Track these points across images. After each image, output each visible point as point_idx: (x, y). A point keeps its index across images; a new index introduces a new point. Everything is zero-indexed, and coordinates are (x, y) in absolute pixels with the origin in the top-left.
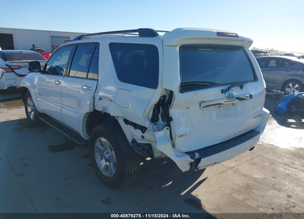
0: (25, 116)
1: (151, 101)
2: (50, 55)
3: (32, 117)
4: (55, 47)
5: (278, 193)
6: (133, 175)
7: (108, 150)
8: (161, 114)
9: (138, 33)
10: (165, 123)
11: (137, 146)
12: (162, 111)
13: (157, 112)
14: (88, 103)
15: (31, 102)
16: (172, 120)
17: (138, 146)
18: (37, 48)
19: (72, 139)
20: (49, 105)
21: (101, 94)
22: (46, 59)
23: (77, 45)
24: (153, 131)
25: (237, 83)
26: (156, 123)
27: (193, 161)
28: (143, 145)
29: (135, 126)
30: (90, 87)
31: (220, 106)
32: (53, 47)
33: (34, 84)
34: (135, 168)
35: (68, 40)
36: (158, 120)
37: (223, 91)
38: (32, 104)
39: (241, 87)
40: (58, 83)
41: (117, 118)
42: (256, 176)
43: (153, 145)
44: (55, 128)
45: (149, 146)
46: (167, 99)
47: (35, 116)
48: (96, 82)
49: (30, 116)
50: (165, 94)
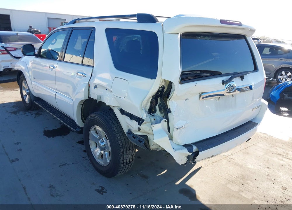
0: (20, 99)
1: (149, 92)
2: (47, 36)
3: (27, 100)
4: (52, 29)
5: (272, 185)
6: (128, 165)
7: (103, 139)
8: (159, 105)
9: (136, 18)
10: (163, 115)
11: (133, 137)
12: (160, 103)
13: (154, 103)
14: (83, 90)
15: (26, 85)
16: (170, 112)
17: (135, 138)
18: (33, 29)
19: (66, 125)
20: (44, 90)
21: (96, 81)
22: (41, 41)
23: (72, 30)
24: (150, 123)
25: (238, 74)
26: (153, 114)
27: (190, 154)
28: (139, 137)
29: (132, 117)
30: (84, 74)
31: (220, 98)
32: (50, 29)
33: (29, 67)
34: (130, 158)
35: (64, 23)
36: (155, 111)
37: (223, 82)
38: (27, 87)
39: (242, 78)
40: (53, 67)
41: (112, 108)
42: (251, 166)
43: (150, 137)
44: (50, 113)
45: (146, 137)
46: (165, 89)
47: (30, 99)
48: (91, 69)
49: (25, 99)
50: (163, 85)
